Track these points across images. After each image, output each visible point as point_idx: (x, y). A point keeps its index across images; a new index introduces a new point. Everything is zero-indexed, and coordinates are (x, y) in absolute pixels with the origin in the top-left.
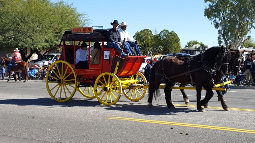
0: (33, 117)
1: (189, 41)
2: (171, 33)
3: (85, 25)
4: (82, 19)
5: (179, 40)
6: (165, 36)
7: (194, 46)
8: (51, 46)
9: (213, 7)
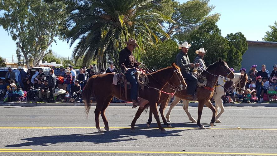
9: (9, 16)
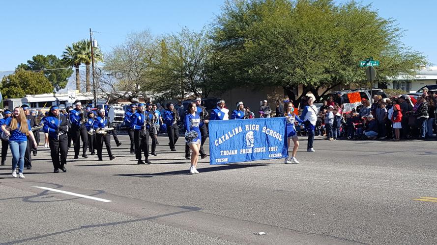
3: (394, 39)
4: (388, 28)
8: (334, 79)
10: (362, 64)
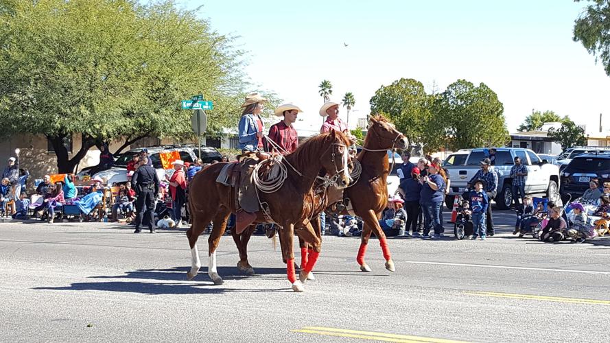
0: (89, 326)
1: (531, 114)
2: (479, 90)
3: (235, 67)
4: (227, 50)
5: (500, 109)
6: (460, 97)
7: (546, 127)
9: (600, 13)
10: (186, 105)
